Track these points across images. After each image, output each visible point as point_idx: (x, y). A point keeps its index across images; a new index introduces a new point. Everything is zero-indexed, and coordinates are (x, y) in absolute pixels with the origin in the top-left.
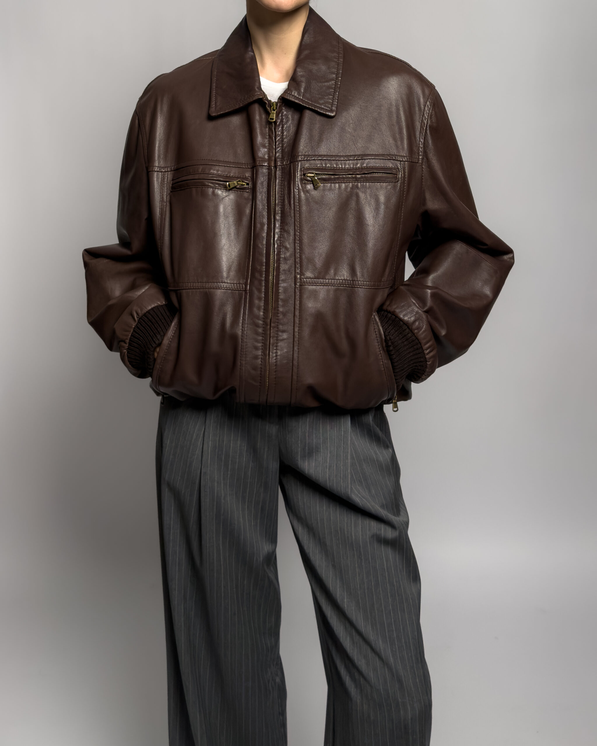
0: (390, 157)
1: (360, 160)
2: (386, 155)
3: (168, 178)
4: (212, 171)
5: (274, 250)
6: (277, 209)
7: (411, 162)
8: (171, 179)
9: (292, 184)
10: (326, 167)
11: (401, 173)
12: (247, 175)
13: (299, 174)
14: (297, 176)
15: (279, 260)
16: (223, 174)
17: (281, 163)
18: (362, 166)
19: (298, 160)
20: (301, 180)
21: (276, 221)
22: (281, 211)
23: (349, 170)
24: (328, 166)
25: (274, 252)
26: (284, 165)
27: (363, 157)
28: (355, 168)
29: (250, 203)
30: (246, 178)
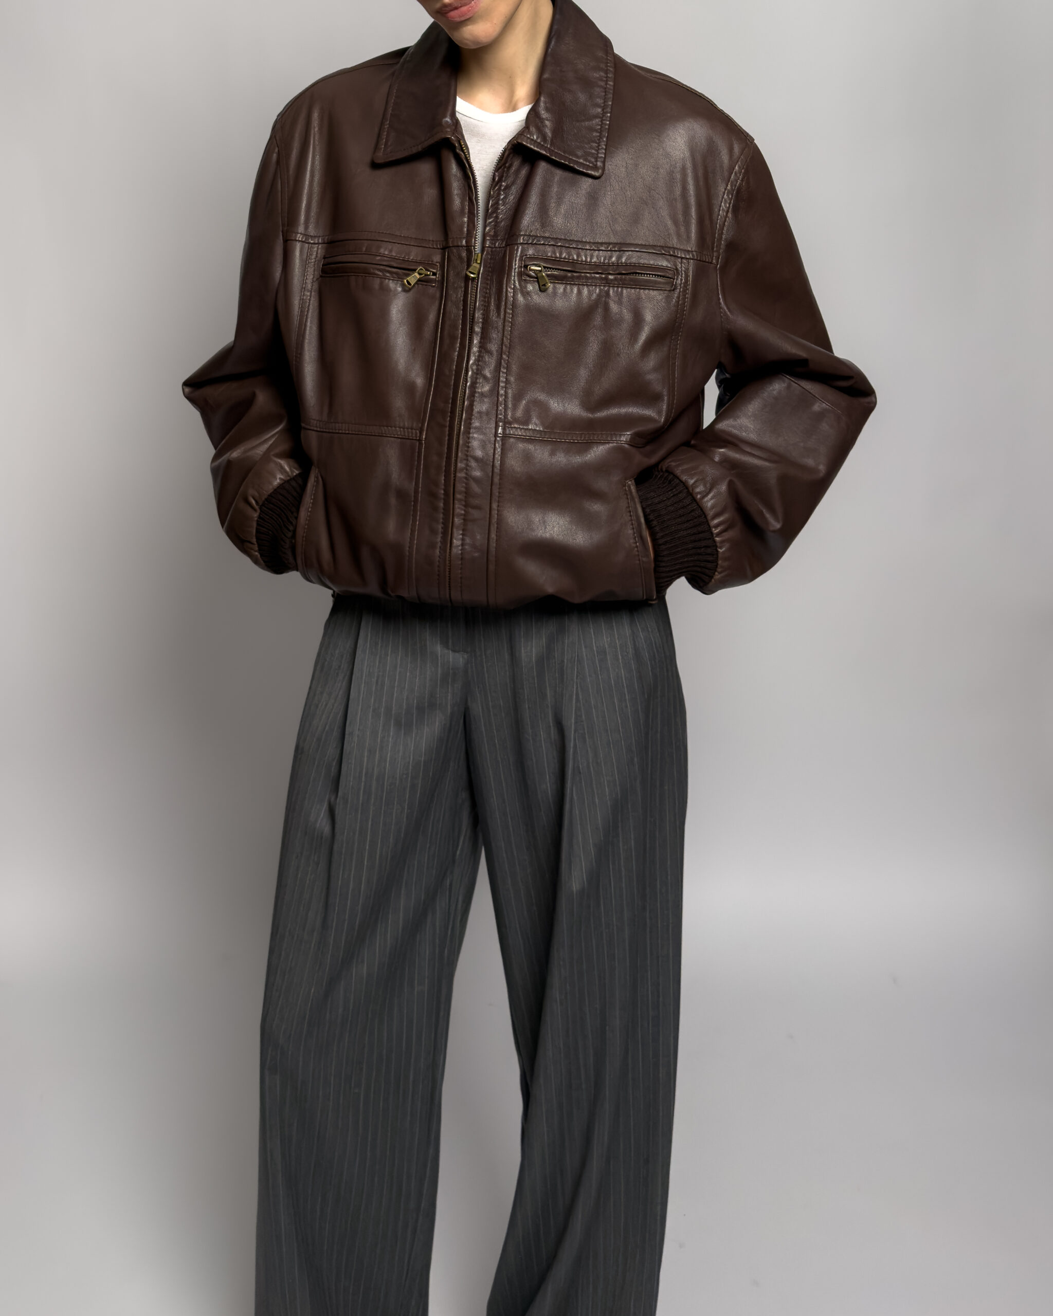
0: (665, 250)
1: (616, 251)
2: (660, 246)
3: (317, 253)
4: (382, 251)
5: (467, 379)
6: (477, 315)
7: (700, 260)
8: (322, 257)
9: (505, 279)
10: (562, 258)
11: (682, 276)
12: (435, 261)
13: (517, 265)
14: (514, 267)
15: (472, 395)
16: (399, 256)
17: (492, 244)
18: (618, 261)
19: (519, 242)
20: (520, 274)
21: (474, 335)
22: (483, 319)
23: (597, 265)
24: (565, 256)
25: (467, 382)
26: (496, 248)
27: (621, 247)
28: (607, 263)
29: (437, 303)
30: (433, 265)
